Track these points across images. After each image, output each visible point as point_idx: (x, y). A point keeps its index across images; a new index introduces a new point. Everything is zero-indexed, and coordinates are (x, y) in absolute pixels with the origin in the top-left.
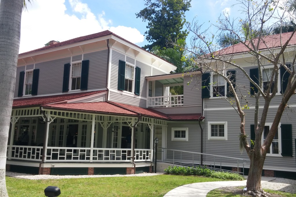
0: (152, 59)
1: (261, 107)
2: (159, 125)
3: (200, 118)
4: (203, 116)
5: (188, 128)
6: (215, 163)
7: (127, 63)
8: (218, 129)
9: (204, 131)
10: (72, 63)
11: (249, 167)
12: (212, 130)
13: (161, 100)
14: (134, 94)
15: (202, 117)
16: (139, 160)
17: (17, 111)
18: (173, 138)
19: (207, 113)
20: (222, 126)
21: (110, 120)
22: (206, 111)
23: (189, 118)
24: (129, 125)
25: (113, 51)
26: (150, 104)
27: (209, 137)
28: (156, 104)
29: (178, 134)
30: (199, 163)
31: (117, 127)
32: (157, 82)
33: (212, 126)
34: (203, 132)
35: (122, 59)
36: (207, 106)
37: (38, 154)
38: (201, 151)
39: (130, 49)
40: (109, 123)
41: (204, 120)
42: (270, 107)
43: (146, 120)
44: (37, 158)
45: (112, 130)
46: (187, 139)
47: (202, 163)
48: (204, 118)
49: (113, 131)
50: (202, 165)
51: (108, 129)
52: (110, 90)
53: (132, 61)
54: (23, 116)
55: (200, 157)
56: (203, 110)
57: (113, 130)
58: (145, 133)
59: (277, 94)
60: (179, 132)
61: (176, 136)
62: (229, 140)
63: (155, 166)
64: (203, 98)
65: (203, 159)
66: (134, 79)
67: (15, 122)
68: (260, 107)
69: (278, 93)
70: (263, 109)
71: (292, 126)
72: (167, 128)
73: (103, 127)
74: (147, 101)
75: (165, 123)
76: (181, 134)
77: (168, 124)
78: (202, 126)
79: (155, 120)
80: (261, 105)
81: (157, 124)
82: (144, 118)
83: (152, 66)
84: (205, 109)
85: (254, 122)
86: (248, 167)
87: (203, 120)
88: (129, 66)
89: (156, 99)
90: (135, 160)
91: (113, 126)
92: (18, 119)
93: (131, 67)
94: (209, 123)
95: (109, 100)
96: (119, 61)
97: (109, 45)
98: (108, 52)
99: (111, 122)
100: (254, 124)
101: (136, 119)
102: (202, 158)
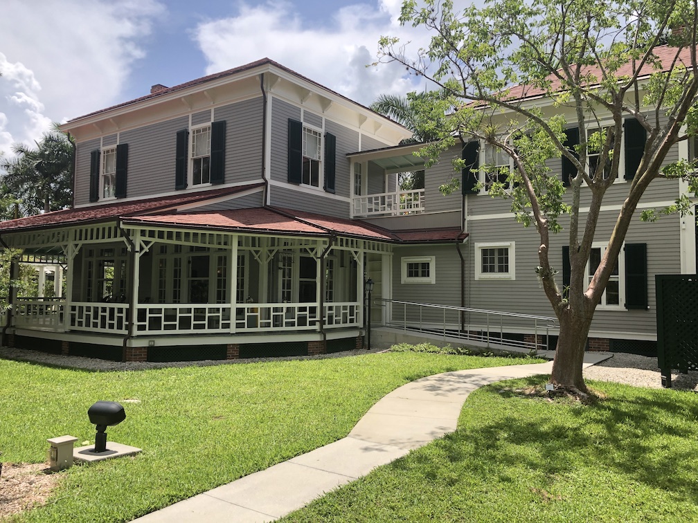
0: (361, 115)
1: (585, 210)
2: (376, 252)
3: (459, 236)
4: (466, 231)
5: (434, 257)
6: (488, 328)
7: (305, 124)
8: (496, 257)
9: (466, 262)
10: (191, 128)
11: (557, 334)
12: (484, 260)
13: (380, 201)
14: (323, 190)
15: (464, 234)
16: (334, 326)
17: (76, 231)
18: (405, 279)
19: (474, 225)
20: (504, 252)
21: (273, 245)
22: (470, 222)
23: (436, 236)
24: (312, 255)
25: (274, 99)
26: (358, 211)
27: (478, 274)
28: (370, 210)
29: (414, 270)
30: (457, 327)
31: (290, 259)
32: (371, 164)
33: (485, 252)
34: (466, 265)
35: (294, 118)
36: (474, 210)
37: (120, 319)
38: (461, 302)
39: (310, 94)
40: (271, 251)
41: (468, 240)
42: (602, 208)
43: (347, 244)
44: (120, 327)
45: (278, 264)
46: (432, 279)
47: (463, 327)
48: (468, 235)
49: (280, 268)
50: (463, 331)
51: (269, 263)
52: (271, 182)
53: (316, 121)
54: (89, 241)
55: (459, 316)
56: (464, 219)
57: (281, 265)
58: (347, 269)
59: (616, 181)
60: (417, 265)
61: (410, 275)
62: (518, 279)
63: (367, 336)
64: (464, 194)
65: (466, 320)
66: (322, 159)
67: (74, 255)
68: (581, 210)
69: (620, 180)
70: (587, 214)
71: (648, 247)
72: (393, 259)
73: (259, 260)
74: (352, 203)
75: (387, 248)
76: (420, 270)
77: (394, 250)
78: (461, 252)
79: (367, 244)
80: (585, 205)
81: (372, 251)
82: (342, 240)
83: (361, 132)
84: (468, 218)
85: (569, 241)
86: (556, 332)
87: (465, 241)
88: (309, 131)
89: (370, 200)
90: (326, 326)
91: (280, 258)
92: (79, 247)
93: (315, 133)
94: (479, 246)
95: (268, 203)
96: (287, 120)
97: (264, 86)
98: (262, 101)
99: (276, 248)
100: (568, 245)
101: (325, 242)
102: (464, 318)
